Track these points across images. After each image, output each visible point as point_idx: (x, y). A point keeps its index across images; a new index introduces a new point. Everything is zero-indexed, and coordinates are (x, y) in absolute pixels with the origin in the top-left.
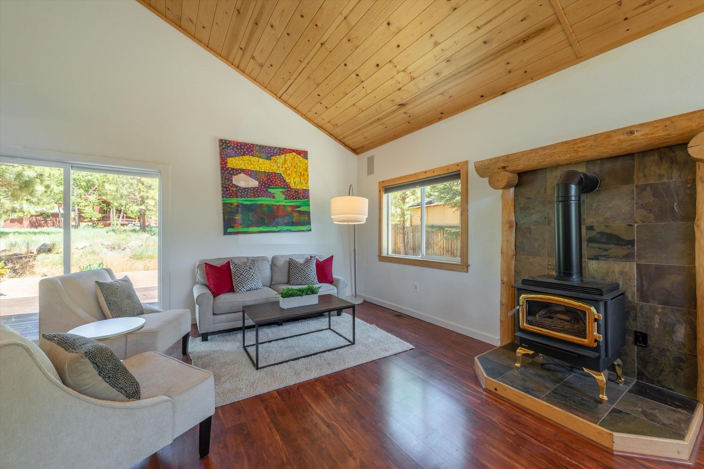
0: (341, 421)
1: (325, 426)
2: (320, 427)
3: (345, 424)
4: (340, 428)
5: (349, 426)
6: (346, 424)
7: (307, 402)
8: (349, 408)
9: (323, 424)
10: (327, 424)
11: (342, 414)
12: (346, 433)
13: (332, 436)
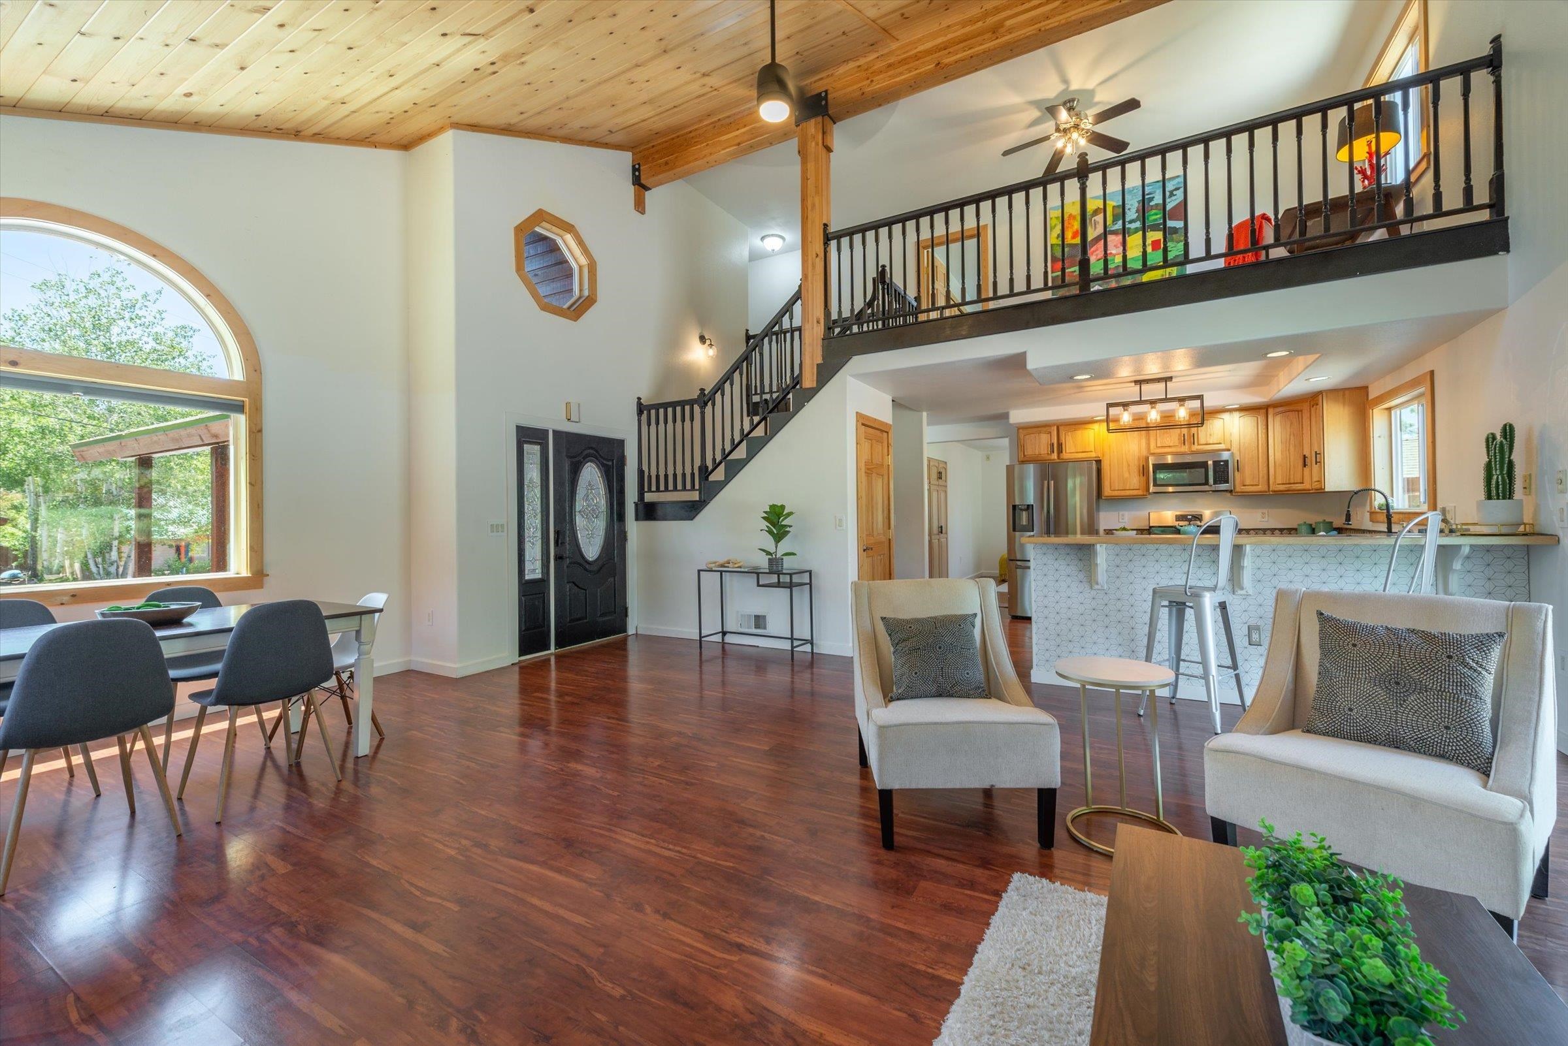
0: (717, 967)
1: (747, 944)
2: (755, 940)
3: (706, 964)
4: (712, 951)
5: (694, 962)
6: (700, 964)
7: (838, 983)
8: (719, 1009)
9: (754, 946)
10: (745, 949)
11: (726, 984)
12: (692, 947)
13: (718, 932)
